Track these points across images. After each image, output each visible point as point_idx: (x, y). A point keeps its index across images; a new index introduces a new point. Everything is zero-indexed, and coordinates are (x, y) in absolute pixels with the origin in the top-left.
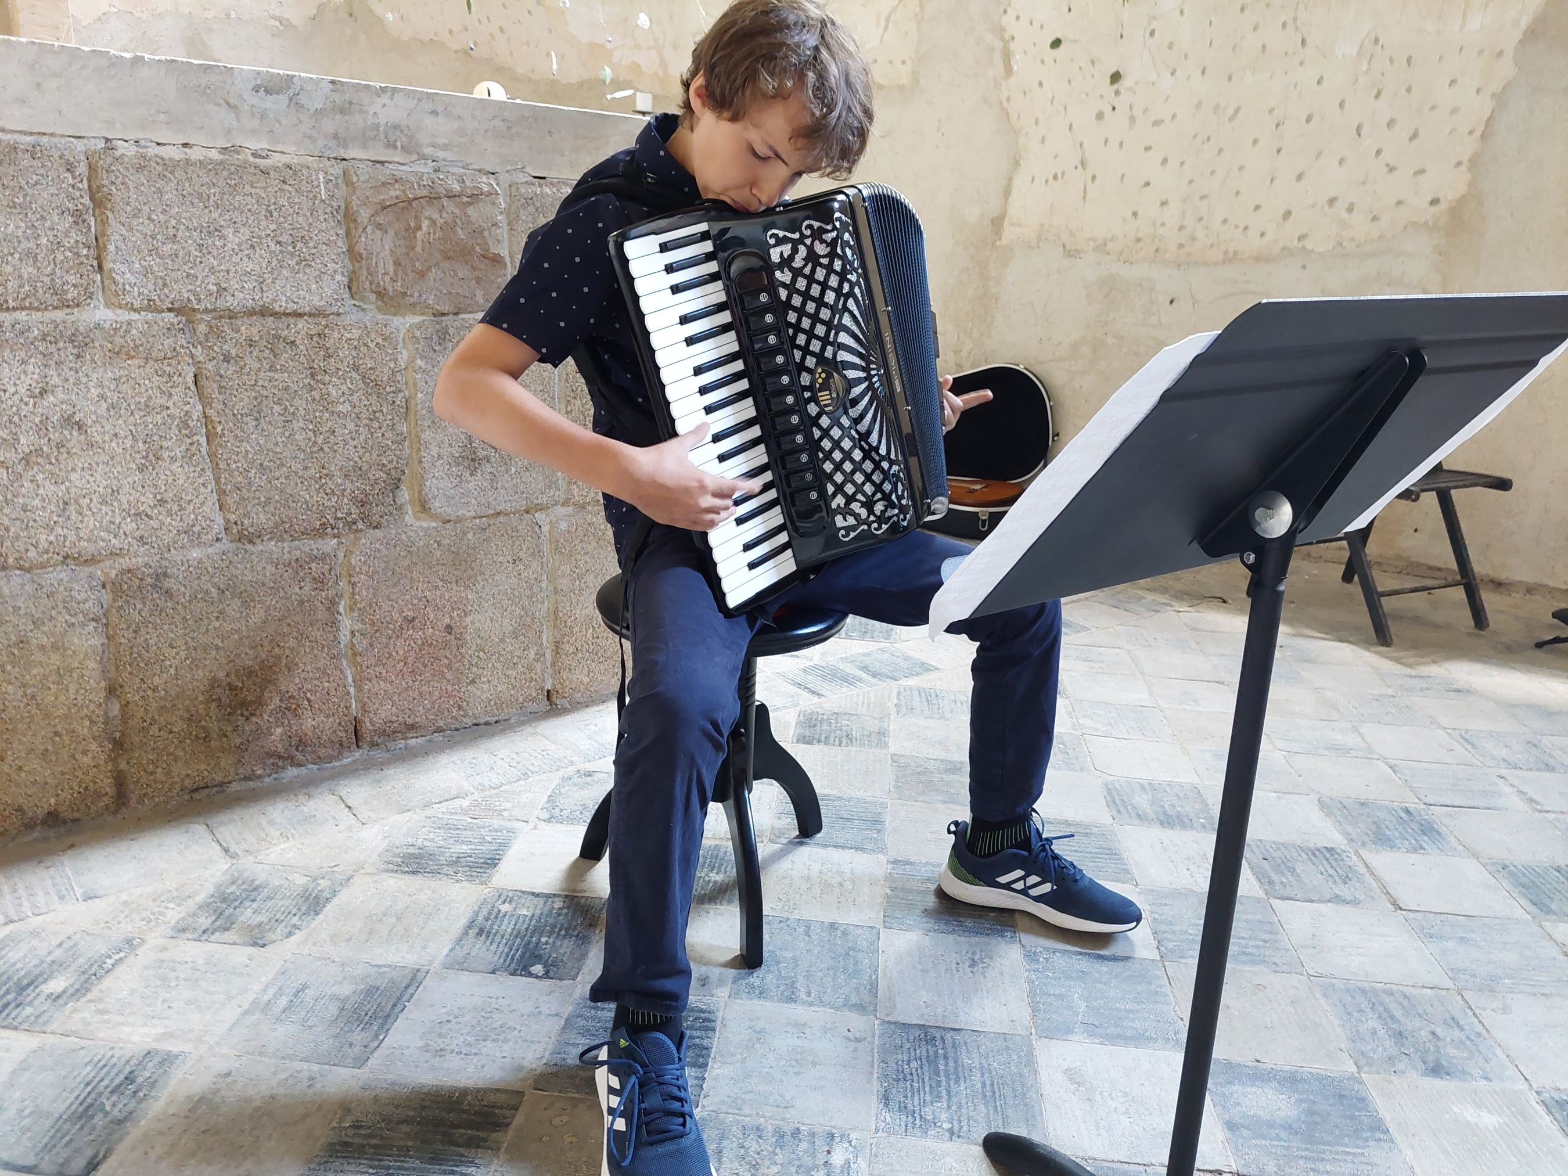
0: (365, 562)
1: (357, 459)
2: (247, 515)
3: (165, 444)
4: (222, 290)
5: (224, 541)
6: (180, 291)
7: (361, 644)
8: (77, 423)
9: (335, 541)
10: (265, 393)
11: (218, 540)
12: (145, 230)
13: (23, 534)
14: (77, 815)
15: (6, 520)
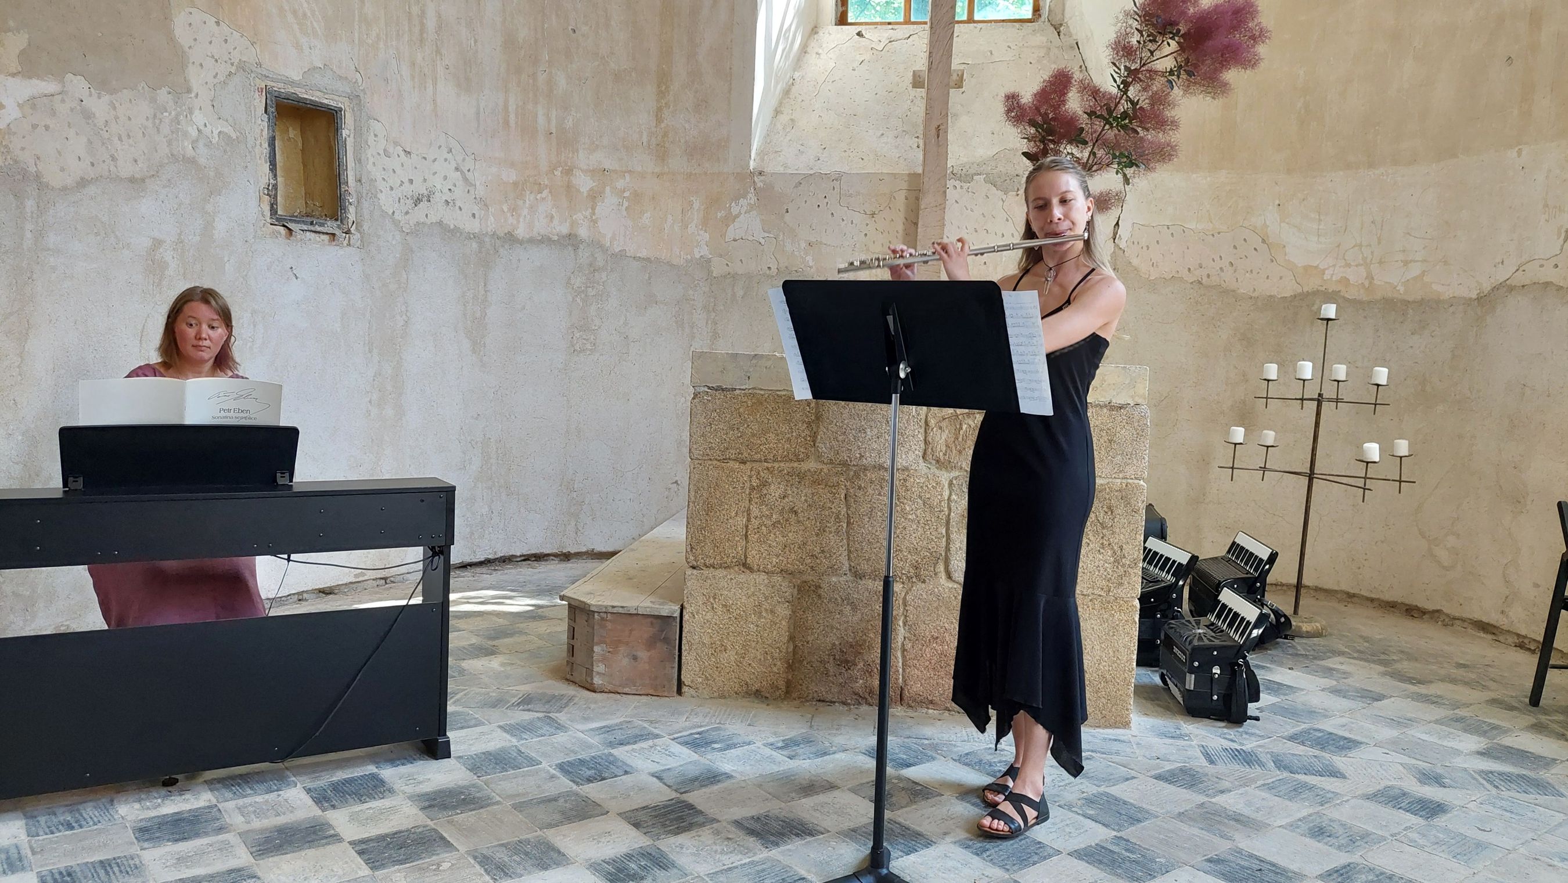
0: (913, 600)
1: (915, 544)
2: (859, 564)
3: (828, 525)
4: (862, 456)
5: (848, 575)
6: (845, 456)
7: (908, 646)
8: (795, 511)
9: (902, 586)
10: (875, 505)
11: (845, 574)
12: (833, 430)
13: (768, 557)
14: (768, 695)
15: (762, 550)
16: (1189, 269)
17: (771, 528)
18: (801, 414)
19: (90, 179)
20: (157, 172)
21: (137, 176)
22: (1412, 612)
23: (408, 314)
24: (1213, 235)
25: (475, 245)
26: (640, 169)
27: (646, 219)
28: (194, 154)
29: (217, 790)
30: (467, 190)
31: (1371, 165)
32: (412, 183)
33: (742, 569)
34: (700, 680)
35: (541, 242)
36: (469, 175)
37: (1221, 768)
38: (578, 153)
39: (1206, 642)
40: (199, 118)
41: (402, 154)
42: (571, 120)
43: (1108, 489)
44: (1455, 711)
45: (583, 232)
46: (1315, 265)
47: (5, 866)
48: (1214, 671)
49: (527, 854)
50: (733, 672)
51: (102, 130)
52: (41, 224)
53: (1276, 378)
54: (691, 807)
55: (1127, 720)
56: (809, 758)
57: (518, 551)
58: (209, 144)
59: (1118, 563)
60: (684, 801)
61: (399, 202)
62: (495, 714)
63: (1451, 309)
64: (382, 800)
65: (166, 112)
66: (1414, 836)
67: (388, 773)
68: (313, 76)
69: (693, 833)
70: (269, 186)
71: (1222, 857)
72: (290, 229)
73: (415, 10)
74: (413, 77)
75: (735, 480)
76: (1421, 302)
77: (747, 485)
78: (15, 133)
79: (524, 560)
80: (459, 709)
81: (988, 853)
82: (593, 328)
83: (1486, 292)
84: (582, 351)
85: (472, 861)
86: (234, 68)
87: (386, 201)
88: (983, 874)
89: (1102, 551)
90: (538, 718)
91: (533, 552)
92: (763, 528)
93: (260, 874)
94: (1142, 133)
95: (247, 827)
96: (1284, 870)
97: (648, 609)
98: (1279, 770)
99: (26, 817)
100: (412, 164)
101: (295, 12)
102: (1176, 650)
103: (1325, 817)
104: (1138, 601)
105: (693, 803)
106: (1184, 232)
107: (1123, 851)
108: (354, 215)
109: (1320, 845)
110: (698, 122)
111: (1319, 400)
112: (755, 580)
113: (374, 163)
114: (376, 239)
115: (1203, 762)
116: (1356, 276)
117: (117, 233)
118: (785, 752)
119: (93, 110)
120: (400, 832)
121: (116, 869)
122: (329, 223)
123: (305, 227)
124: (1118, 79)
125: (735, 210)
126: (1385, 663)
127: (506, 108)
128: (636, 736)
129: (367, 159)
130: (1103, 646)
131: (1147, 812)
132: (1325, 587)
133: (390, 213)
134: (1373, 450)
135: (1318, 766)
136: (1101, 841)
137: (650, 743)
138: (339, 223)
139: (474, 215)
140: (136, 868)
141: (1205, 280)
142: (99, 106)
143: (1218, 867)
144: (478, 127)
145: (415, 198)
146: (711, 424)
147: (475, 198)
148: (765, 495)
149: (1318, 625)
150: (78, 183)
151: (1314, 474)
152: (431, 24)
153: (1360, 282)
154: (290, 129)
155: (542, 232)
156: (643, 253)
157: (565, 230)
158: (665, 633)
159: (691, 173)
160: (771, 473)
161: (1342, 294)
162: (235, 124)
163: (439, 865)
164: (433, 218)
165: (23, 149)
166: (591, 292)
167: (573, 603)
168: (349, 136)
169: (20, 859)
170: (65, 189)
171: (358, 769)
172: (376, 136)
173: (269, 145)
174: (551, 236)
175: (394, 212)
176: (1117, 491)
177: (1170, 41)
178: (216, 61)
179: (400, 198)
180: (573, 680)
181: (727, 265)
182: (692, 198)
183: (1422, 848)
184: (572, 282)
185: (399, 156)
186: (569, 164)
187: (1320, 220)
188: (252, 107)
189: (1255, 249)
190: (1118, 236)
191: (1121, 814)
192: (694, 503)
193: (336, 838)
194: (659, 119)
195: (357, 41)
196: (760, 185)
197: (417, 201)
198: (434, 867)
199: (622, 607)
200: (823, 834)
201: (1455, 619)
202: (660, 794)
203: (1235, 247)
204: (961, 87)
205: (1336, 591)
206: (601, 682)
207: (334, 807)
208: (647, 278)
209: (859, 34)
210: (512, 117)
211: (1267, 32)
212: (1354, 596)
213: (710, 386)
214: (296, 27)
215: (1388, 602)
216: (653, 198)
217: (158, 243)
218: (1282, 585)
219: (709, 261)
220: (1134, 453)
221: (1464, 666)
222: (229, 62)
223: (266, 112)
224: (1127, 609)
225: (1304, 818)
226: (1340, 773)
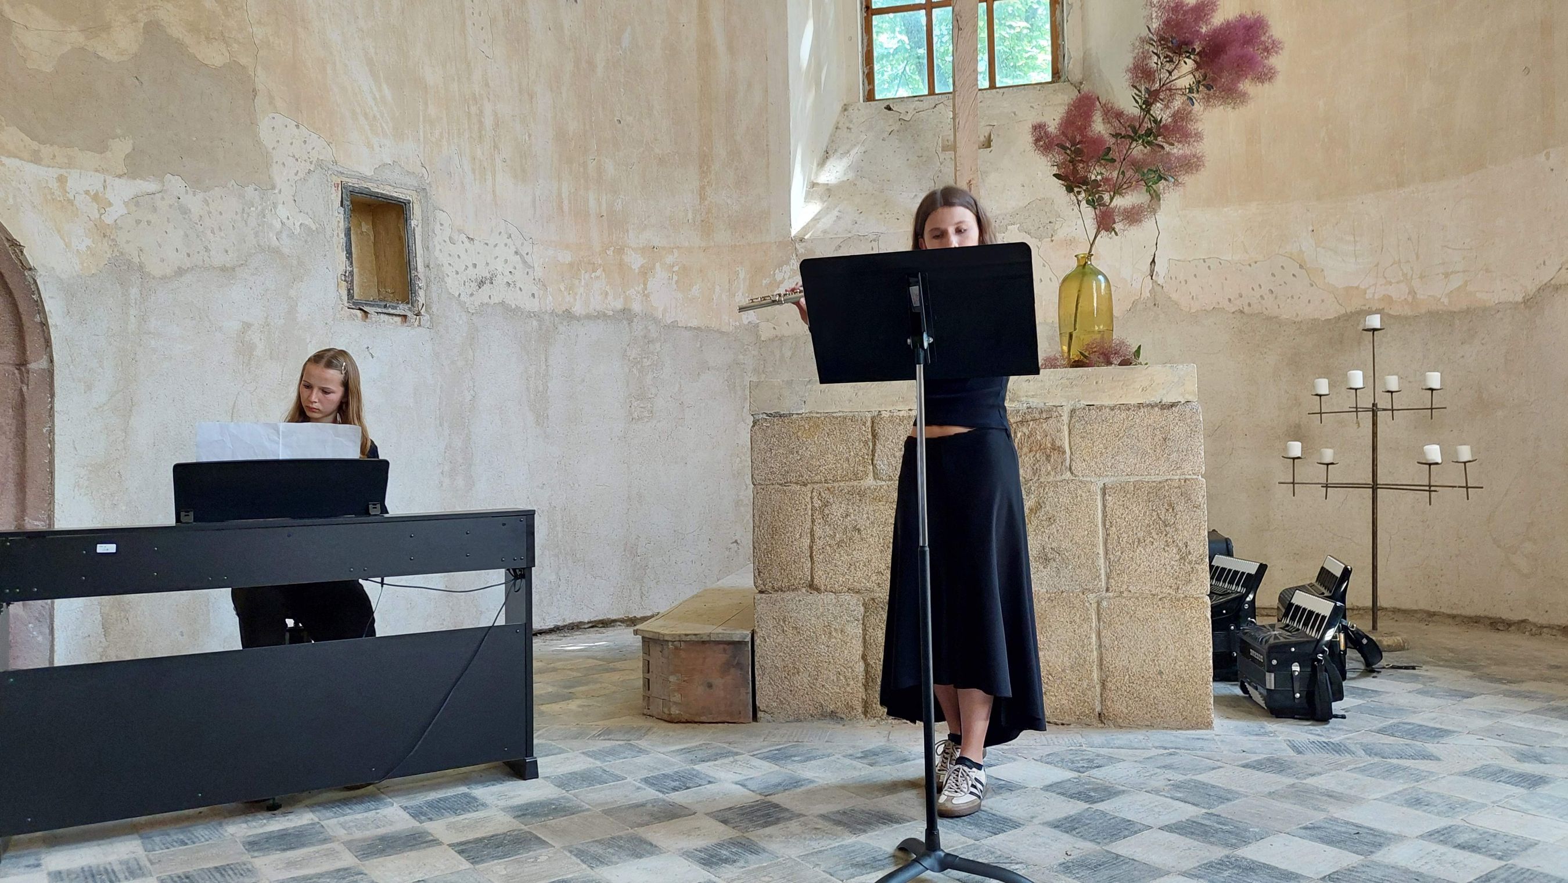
8: (858, 530)
12: (890, 447)
13: (834, 577)
14: (843, 716)
15: (828, 570)
16: (1230, 300)
17: (835, 547)
18: (857, 433)
19: (186, 268)
20: (246, 261)
21: (228, 265)
22: (1497, 624)
23: (475, 389)
24: (1250, 265)
25: (535, 323)
26: (687, 244)
27: (695, 290)
28: (279, 244)
29: (318, 811)
30: (526, 272)
31: (1401, 185)
32: (476, 267)
33: (810, 591)
34: (775, 704)
35: (597, 317)
36: (528, 259)
37: (1309, 756)
38: (628, 231)
39: (1282, 640)
40: (282, 212)
41: (466, 240)
42: (620, 203)
43: (1166, 487)
44: (1551, 703)
45: (636, 307)
46: (1356, 285)
47: (127, 874)
48: (1294, 668)
49: (620, 847)
50: (808, 694)
51: (197, 224)
52: (143, 310)
53: (1327, 393)
54: (776, 806)
55: (1208, 720)
56: (889, 765)
57: (586, 616)
58: (291, 236)
59: (1185, 560)
60: (769, 802)
61: (464, 285)
62: (576, 743)
63: (1498, 316)
64: (477, 813)
65: (253, 207)
66: (1517, 802)
67: (480, 792)
68: (384, 172)
69: (781, 825)
70: (346, 272)
71: (1318, 825)
72: (365, 312)
73: (474, 109)
74: (474, 171)
75: (797, 502)
76: (1468, 311)
77: (809, 506)
78: (121, 228)
79: (592, 627)
80: (540, 741)
81: (1077, 831)
82: (650, 396)
83: (1531, 294)
84: (640, 419)
85: (569, 855)
86: (313, 166)
87: (452, 284)
88: (1074, 847)
89: (1166, 548)
90: (619, 745)
91: (600, 618)
92: (828, 547)
93: (366, 872)
94: (1167, 148)
95: (350, 838)
96: (1383, 833)
97: (720, 636)
98: (1370, 756)
99: (141, 837)
100: (475, 250)
101: (366, 115)
102: (1252, 652)
103: (1421, 790)
104: (1208, 597)
105: (778, 803)
106: (1221, 264)
107: (1215, 824)
108: (423, 298)
109: (1417, 812)
110: (740, 197)
111: (1374, 410)
112: (823, 600)
113: (441, 250)
114: (444, 319)
115: (1292, 753)
116: (1398, 292)
117: (210, 317)
118: (865, 761)
119: (189, 206)
120: (497, 835)
121: (230, 872)
122: (401, 306)
123: (379, 310)
124: (1139, 101)
125: (779, 277)
126: (1473, 669)
127: (560, 195)
128: (717, 754)
129: (435, 246)
130: (1177, 645)
131: (1236, 792)
132: (1403, 607)
133: (457, 295)
134: (1434, 452)
135: (1410, 751)
136: (1191, 817)
137: (731, 759)
138: (410, 306)
139: (533, 295)
140: (249, 870)
141: (1246, 309)
142: (194, 202)
143: (1314, 833)
144: (535, 213)
145: (479, 281)
146: (771, 449)
147: (534, 279)
148: (828, 515)
149: (1399, 638)
150: (176, 272)
151: (1377, 485)
152: (488, 121)
153: (1403, 298)
154: (363, 224)
155: (598, 308)
156: (694, 323)
157: (619, 305)
158: (737, 658)
159: (735, 245)
160: (832, 493)
161: (1386, 311)
162: (314, 216)
163: (536, 858)
164: (496, 299)
165: (128, 242)
166: (647, 363)
167: (647, 636)
168: (417, 226)
169: (140, 869)
170: (163, 278)
171: (451, 790)
172: (441, 225)
173: (345, 235)
174: (607, 312)
175: (460, 294)
176: (1176, 488)
177: (1187, 60)
178: (297, 160)
179: (465, 282)
180: (651, 714)
181: (774, 328)
182: (737, 269)
183: (1525, 812)
184: (628, 354)
185: (463, 243)
186: (620, 244)
187: (1355, 242)
188: (330, 201)
189: (1294, 275)
190: (1155, 273)
191: (1209, 795)
192: (759, 527)
193: (435, 842)
194: (703, 198)
195: (422, 139)
196: (801, 251)
197: (481, 284)
198: (532, 860)
199: (695, 635)
200: (909, 822)
201: (1542, 627)
202: (743, 796)
203: (1273, 275)
204: (989, 146)
205: (1416, 610)
206: (677, 712)
207: (431, 819)
208: (698, 346)
209: (888, 108)
210: (566, 202)
211: (1280, 43)
212: (1435, 615)
213: (769, 412)
214: (367, 127)
215: (1471, 618)
216: (701, 271)
217: (247, 326)
218: (1359, 609)
219: (757, 326)
220: (1190, 449)
221: (1557, 667)
222: (308, 160)
223: (342, 205)
224: (1198, 605)
225: (1399, 792)
226: (1434, 756)
